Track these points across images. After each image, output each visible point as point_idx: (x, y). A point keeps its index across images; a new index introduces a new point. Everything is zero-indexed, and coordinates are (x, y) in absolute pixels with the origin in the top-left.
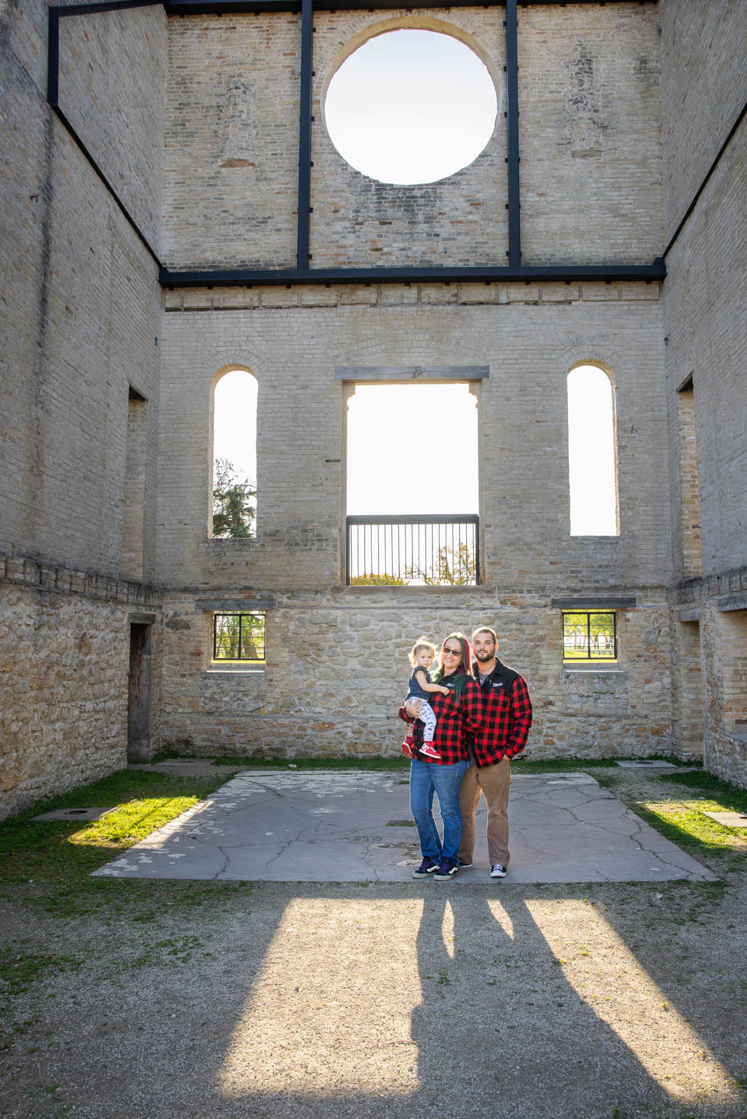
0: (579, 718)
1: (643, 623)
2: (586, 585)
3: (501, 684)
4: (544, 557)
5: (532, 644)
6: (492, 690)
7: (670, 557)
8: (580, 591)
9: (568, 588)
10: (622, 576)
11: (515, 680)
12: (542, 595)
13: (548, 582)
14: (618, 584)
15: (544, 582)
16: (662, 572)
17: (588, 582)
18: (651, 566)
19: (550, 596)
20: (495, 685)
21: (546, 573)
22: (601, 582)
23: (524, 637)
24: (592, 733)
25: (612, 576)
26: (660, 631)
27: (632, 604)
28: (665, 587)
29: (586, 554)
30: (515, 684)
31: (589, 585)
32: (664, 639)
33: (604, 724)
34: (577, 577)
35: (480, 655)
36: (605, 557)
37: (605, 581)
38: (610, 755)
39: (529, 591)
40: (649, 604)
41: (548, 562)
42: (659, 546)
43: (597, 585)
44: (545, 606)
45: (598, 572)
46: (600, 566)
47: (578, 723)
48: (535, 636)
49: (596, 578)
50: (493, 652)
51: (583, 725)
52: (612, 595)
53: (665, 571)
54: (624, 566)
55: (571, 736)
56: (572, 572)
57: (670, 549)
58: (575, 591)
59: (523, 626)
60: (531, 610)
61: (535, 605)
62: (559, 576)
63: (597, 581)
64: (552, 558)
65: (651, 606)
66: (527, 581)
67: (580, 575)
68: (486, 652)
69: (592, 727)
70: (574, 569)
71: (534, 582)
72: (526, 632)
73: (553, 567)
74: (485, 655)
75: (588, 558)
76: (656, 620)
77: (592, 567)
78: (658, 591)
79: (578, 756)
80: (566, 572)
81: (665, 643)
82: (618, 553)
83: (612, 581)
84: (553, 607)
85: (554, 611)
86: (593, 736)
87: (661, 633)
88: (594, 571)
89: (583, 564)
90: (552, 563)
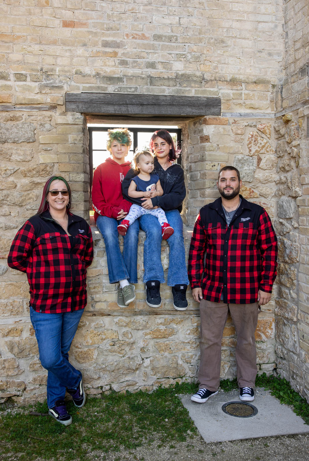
0: (116, 320)
1: (232, 144)
2: (130, 72)
3: (248, 219)
4: (49, 10)
5: (26, 181)
6: (241, 226)
7: (280, 29)
8: (120, 79)
9: (98, 74)
10: (197, 59)
11: (261, 214)
12: (46, 86)
13: (59, 61)
14: (188, 72)
15: (49, 60)
16: (264, 55)
17: (136, 64)
18: (248, 44)
19: (60, 88)
20: (243, 220)
21: (54, 43)
22: (160, 67)
23: (10, 166)
24: (141, 344)
25: (179, 57)
26: (259, 160)
27: (215, 110)
28: (268, 82)
29: (132, 11)
30: (261, 217)
31: (137, 71)
32: (267, 173)
33: (162, 328)
34: (115, 54)
35: (226, 192)
36: (167, 21)
37: (166, 65)
38: (173, 382)
39: (20, 77)
40: (243, 111)
41: (57, 22)
42: (262, 9)
43: (151, 72)
44: (53, 107)
45: (153, 47)
46: (157, 37)
47: (115, 328)
48: (32, 165)
49: (152, 58)
50: (239, 188)
51: (124, 330)
52: (178, 91)
53: (270, 54)
54: (200, 40)
55: (101, 352)
56: (106, 44)
57: (281, 14)
58: (110, 79)
59: (6, 145)
60: (24, 113)
61: (31, 105)
62: (80, 51)
63: (152, 65)
64: (68, 15)
65: (247, 115)
66: (15, 56)
67: (120, 51)
68: (232, 188)
69: (141, 333)
70: (110, 39)
71: (31, 59)
72: (14, 157)
73: (67, 32)
74: (231, 192)
75: (136, 19)
76: (254, 139)
77: (143, 37)
78: (260, 87)
79: (115, 387)
80: (95, 45)
81: (267, 181)
82: (190, 15)
83: (179, 67)
84: (67, 110)
85: (69, 118)
86: (142, 350)
87: (262, 164)
88: (146, 46)
89: (128, 31)
90: (66, 24)
